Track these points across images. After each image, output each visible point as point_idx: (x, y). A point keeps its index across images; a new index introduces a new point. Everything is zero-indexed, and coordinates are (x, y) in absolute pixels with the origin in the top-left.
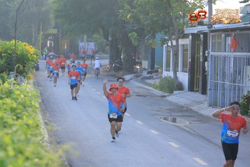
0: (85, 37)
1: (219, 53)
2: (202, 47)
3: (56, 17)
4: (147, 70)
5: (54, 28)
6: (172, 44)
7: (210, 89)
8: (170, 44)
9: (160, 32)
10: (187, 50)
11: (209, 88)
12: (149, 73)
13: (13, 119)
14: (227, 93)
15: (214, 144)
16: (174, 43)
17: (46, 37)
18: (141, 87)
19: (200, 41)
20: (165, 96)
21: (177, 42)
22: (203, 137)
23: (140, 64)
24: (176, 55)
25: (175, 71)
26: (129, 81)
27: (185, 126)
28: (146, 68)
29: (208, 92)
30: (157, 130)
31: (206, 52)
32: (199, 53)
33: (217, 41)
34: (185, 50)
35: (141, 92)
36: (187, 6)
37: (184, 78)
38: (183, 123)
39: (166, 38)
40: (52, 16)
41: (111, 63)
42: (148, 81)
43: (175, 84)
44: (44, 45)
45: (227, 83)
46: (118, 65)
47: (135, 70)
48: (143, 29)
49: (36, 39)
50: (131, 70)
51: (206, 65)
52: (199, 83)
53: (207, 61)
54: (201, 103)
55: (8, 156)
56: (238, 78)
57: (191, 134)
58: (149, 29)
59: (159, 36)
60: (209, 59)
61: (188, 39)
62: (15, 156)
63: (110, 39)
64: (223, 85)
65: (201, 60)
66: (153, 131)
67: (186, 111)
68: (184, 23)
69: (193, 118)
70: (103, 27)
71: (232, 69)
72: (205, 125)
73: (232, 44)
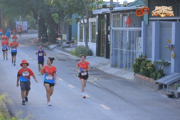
0: (20, 17)
1: (118, 28)
2: (105, 24)
4: (66, 41)
6: (84, 22)
7: (112, 55)
8: (82, 22)
9: (75, 13)
10: (95, 26)
11: (111, 53)
12: (67, 43)
14: (124, 57)
15: (115, 94)
16: (86, 21)
18: (62, 54)
19: (104, 19)
20: (79, 60)
21: (88, 20)
22: (107, 89)
23: (61, 36)
24: (87, 30)
25: (87, 42)
26: (53, 49)
27: (94, 82)
28: (66, 39)
29: (111, 56)
30: (74, 85)
31: (109, 27)
32: (103, 28)
33: (117, 19)
34: (93, 26)
35: (62, 57)
37: (93, 46)
38: (93, 79)
39: (80, 17)
41: (39, 37)
42: (67, 49)
43: (87, 51)
45: (124, 50)
46: (45, 38)
47: (57, 41)
48: (63, 11)
50: (54, 41)
51: (109, 37)
52: (104, 50)
53: (109, 34)
54: (105, 64)
56: (132, 46)
58: (67, 11)
59: (74, 16)
60: (111, 33)
61: (96, 18)
63: (39, 18)
64: (122, 51)
65: (105, 34)
66: (71, 86)
67: (95, 71)
68: (92, 6)
69: (99, 76)
70: (33, 10)
71: (128, 40)
72: (109, 81)
73: (127, 22)
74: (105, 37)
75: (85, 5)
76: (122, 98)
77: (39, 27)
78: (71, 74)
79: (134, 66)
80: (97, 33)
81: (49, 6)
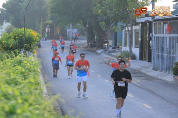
0: (71, 25)
1: (159, 35)
2: (148, 31)
3: (52, 13)
5: (50, 20)
6: (128, 29)
8: (127, 29)
9: (121, 21)
10: (138, 33)
11: (153, 58)
12: (113, 48)
13: (22, 79)
14: (165, 61)
15: (156, 94)
16: (130, 29)
17: (45, 25)
19: (147, 27)
21: (132, 28)
22: (149, 90)
23: (107, 42)
24: (131, 36)
25: (131, 47)
26: (100, 54)
27: (137, 83)
28: (112, 45)
29: (152, 60)
31: (151, 34)
32: (146, 35)
33: (158, 27)
34: (137, 33)
36: (138, 4)
37: (136, 51)
39: (124, 25)
40: (49, 12)
41: (88, 43)
42: (113, 54)
43: (130, 55)
44: (44, 31)
45: (165, 55)
46: (93, 44)
47: (104, 47)
48: (109, 20)
49: (38, 27)
50: (101, 47)
51: (151, 43)
52: (146, 54)
53: (151, 40)
54: (148, 67)
55: (18, 103)
56: (172, 51)
57: (141, 88)
58: (113, 19)
59: (120, 24)
60: (153, 39)
61: (139, 26)
62: (23, 103)
63: (87, 26)
64: (162, 55)
65: (148, 40)
67: (138, 73)
69: (142, 78)
70: (83, 19)
71: (168, 45)
72: (150, 82)
73: (168, 29)
74: (148, 42)
75: (129, 14)
76: (162, 98)
77: (88, 34)
79: (174, 69)
80: (140, 39)
81: (97, 15)
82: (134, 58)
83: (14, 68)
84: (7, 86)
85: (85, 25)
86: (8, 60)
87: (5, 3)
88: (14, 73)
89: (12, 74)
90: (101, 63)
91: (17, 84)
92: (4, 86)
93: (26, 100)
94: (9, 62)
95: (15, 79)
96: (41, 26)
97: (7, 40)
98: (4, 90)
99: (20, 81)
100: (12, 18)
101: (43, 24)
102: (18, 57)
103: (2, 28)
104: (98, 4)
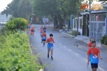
0: (45, 16)
1: (94, 22)
2: (87, 20)
5: (34, 13)
8: (75, 19)
9: (72, 14)
10: (82, 21)
11: (90, 34)
12: (68, 29)
14: (96, 36)
16: (77, 18)
17: (31, 16)
18: (65, 34)
19: (86, 17)
20: (74, 37)
21: (78, 18)
23: (65, 26)
24: (78, 22)
25: (78, 28)
26: (61, 32)
27: (81, 48)
28: (67, 27)
29: (89, 36)
30: (71, 49)
31: (89, 21)
32: (86, 22)
33: (93, 17)
34: (81, 21)
35: (65, 36)
36: (82, 5)
37: (81, 31)
38: (80, 47)
39: (74, 16)
40: (33, 9)
41: (54, 26)
42: (68, 32)
44: (30, 20)
46: (57, 26)
47: (63, 28)
48: (66, 13)
49: (27, 17)
50: (61, 28)
51: (89, 26)
52: (86, 32)
54: (87, 39)
55: (19, 57)
56: (100, 30)
57: (83, 51)
58: (68, 13)
59: (71, 16)
60: (90, 24)
61: (82, 17)
62: (21, 57)
63: (54, 17)
64: (95, 33)
65: (87, 24)
66: (70, 50)
67: (81, 42)
68: (80, 11)
69: (84, 45)
70: (51, 13)
71: (98, 27)
73: (98, 18)
74: (87, 26)
75: (77, 10)
77: (54, 21)
78: (70, 44)
79: (101, 40)
80: (83, 24)
81: (59, 11)
82: (79, 34)
83: (15, 39)
84: (12, 48)
85: (52, 16)
86: (12, 35)
87: (9, 4)
88: (15, 41)
89: (14, 42)
90: (61, 37)
91: (17, 48)
92: (11, 48)
93: (23, 56)
94: (12, 36)
95: (16, 45)
96: (29, 17)
97: (10, 24)
98: (11, 50)
99: (19, 46)
100: (12, 12)
101: (30, 16)
102: (17, 33)
103: (7, 18)
104: (59, 5)
